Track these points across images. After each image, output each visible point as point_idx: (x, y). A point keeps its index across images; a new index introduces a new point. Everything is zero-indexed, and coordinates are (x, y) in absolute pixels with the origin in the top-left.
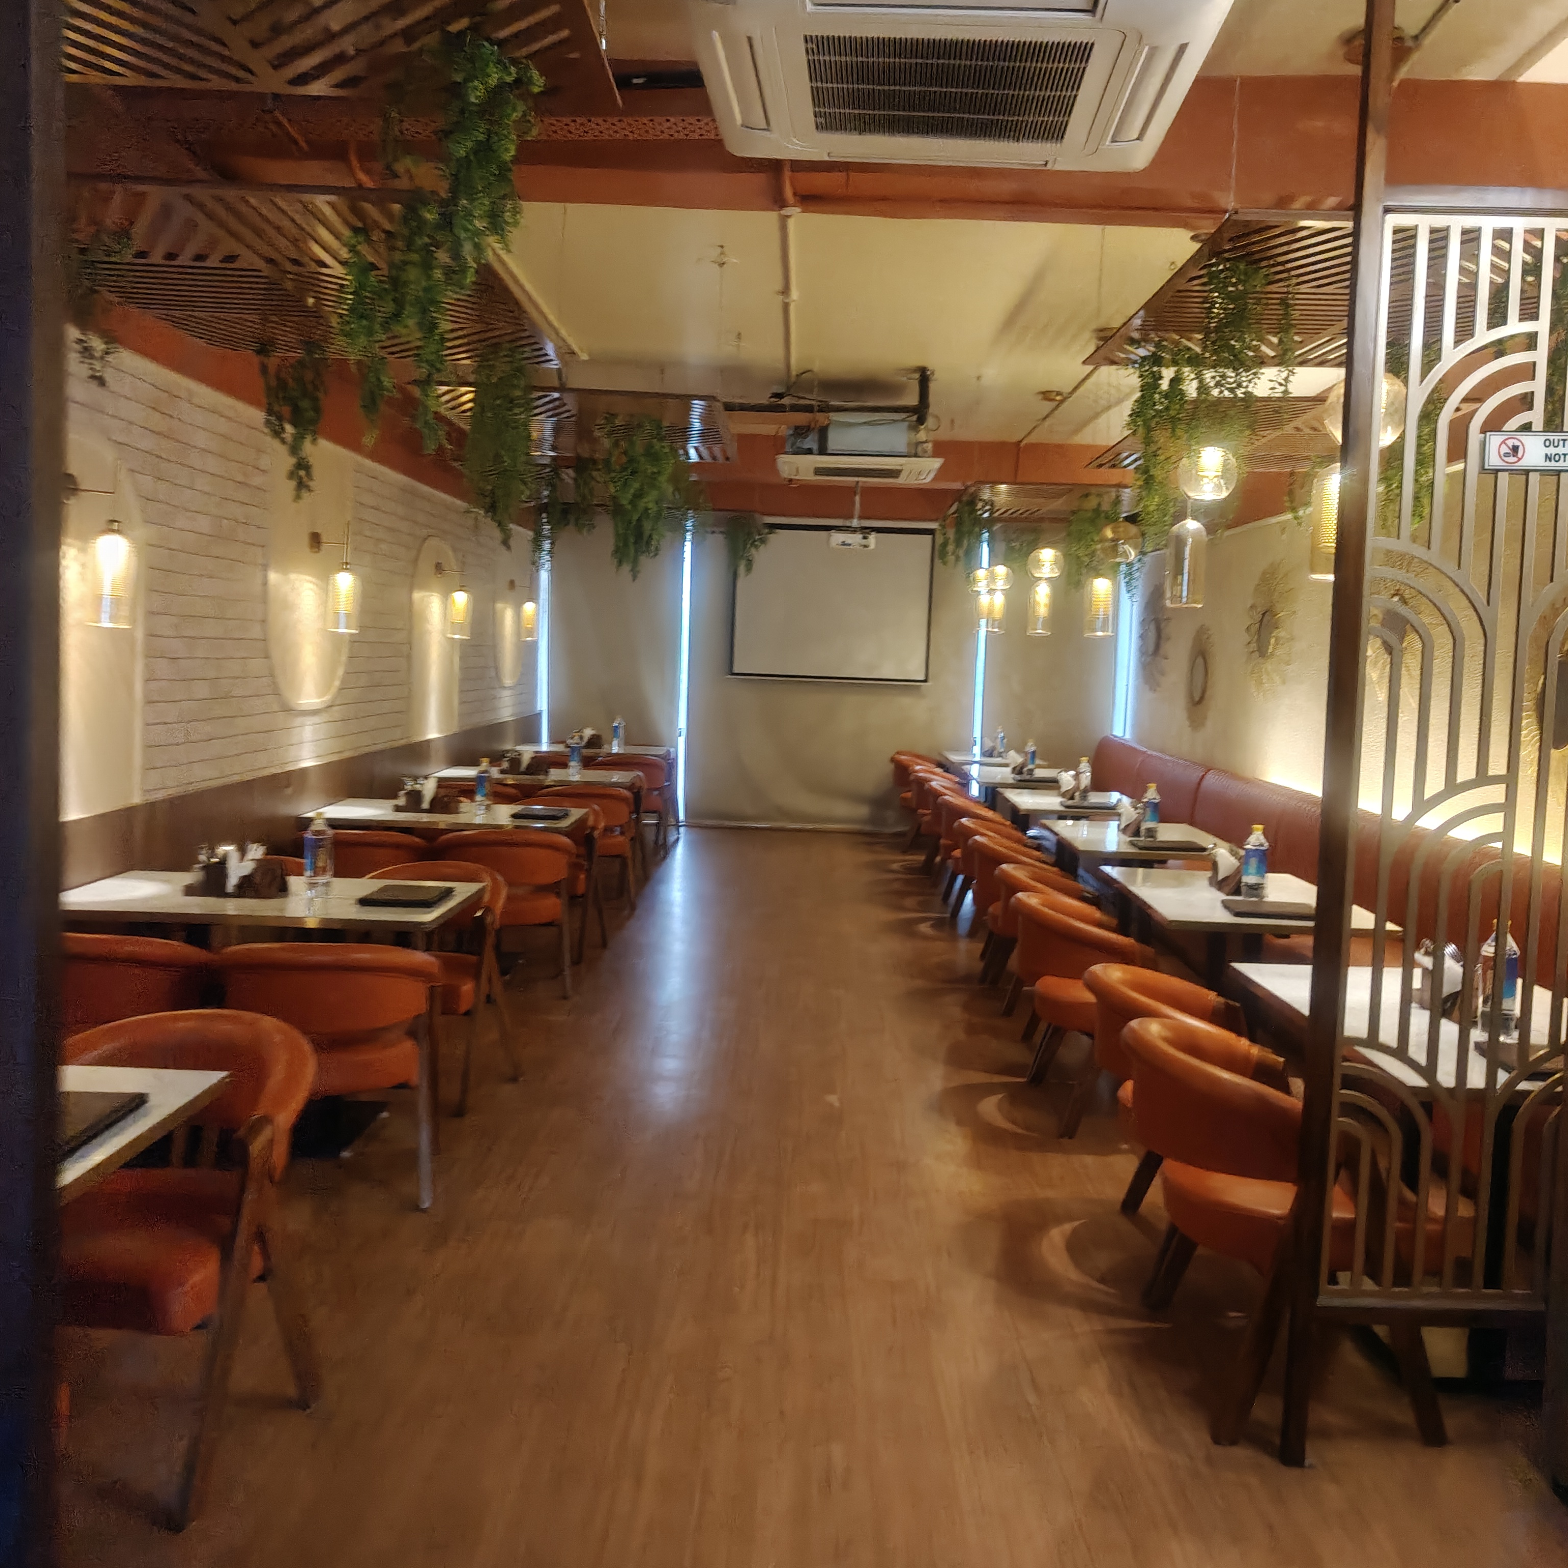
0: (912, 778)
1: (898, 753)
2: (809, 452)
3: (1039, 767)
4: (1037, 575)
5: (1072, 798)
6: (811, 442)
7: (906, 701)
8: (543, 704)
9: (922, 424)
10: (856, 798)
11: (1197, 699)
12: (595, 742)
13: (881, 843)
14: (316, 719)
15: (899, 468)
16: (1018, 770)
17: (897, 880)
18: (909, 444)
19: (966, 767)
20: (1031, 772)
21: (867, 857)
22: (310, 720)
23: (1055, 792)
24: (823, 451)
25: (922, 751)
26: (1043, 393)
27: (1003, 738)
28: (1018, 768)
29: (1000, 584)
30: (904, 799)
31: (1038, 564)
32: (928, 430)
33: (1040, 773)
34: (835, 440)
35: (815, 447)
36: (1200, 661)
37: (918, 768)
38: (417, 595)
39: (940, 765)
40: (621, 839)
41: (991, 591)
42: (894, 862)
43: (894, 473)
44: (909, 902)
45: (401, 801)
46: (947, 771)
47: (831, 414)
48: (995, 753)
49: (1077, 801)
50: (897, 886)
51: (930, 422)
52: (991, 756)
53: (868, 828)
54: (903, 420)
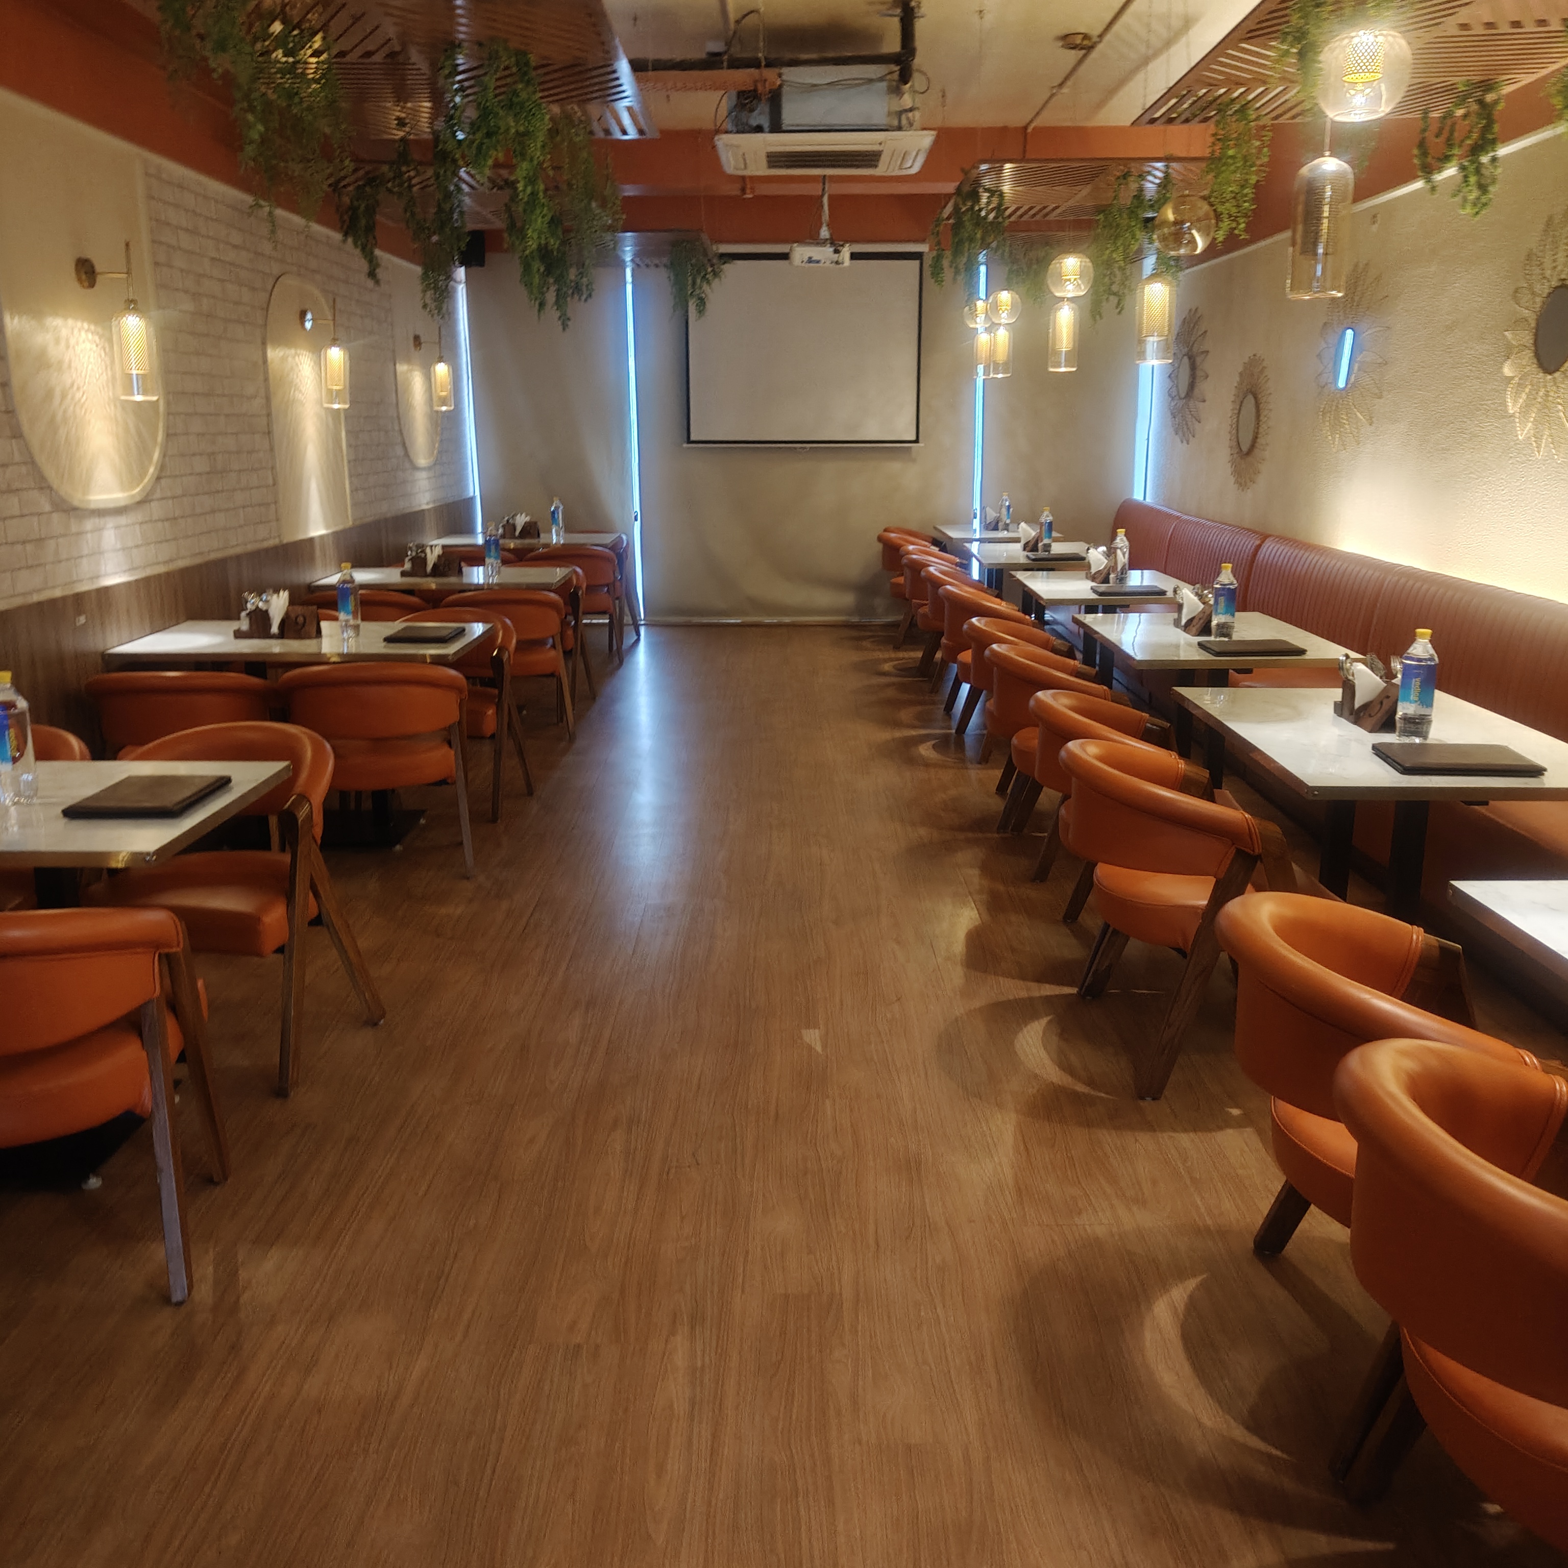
0: (904, 561)
1: (885, 530)
2: (759, 129)
3: (1056, 540)
4: (1058, 294)
5: (1106, 580)
6: (761, 117)
7: (895, 466)
8: (474, 488)
9: (906, 83)
10: (839, 584)
11: (1245, 448)
12: (530, 530)
13: (870, 637)
14: (123, 520)
15: (876, 148)
16: (1031, 546)
17: (888, 685)
18: (890, 114)
19: (967, 545)
20: (1047, 548)
21: (855, 657)
22: (110, 522)
23: (1083, 573)
24: (776, 127)
25: (913, 527)
26: (1065, 37)
27: (1009, 507)
28: (1031, 544)
29: (1005, 318)
30: (898, 585)
31: (1060, 279)
32: (914, 92)
33: (1058, 548)
34: (790, 113)
35: (765, 122)
36: (1250, 401)
37: (911, 547)
38: (274, 354)
39: (936, 542)
40: (553, 653)
41: (992, 328)
42: (886, 661)
43: (870, 158)
44: (906, 715)
45: (244, 624)
46: (943, 549)
47: (785, 70)
48: (1001, 525)
49: (1112, 585)
50: (891, 693)
51: (917, 81)
52: (996, 529)
53: (855, 619)
54: (881, 79)
